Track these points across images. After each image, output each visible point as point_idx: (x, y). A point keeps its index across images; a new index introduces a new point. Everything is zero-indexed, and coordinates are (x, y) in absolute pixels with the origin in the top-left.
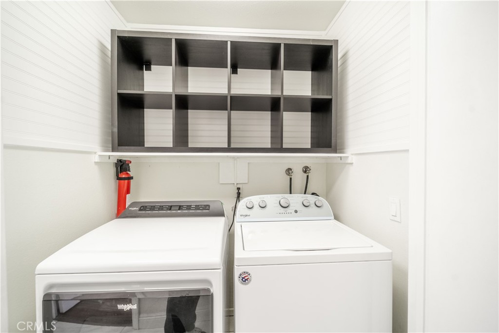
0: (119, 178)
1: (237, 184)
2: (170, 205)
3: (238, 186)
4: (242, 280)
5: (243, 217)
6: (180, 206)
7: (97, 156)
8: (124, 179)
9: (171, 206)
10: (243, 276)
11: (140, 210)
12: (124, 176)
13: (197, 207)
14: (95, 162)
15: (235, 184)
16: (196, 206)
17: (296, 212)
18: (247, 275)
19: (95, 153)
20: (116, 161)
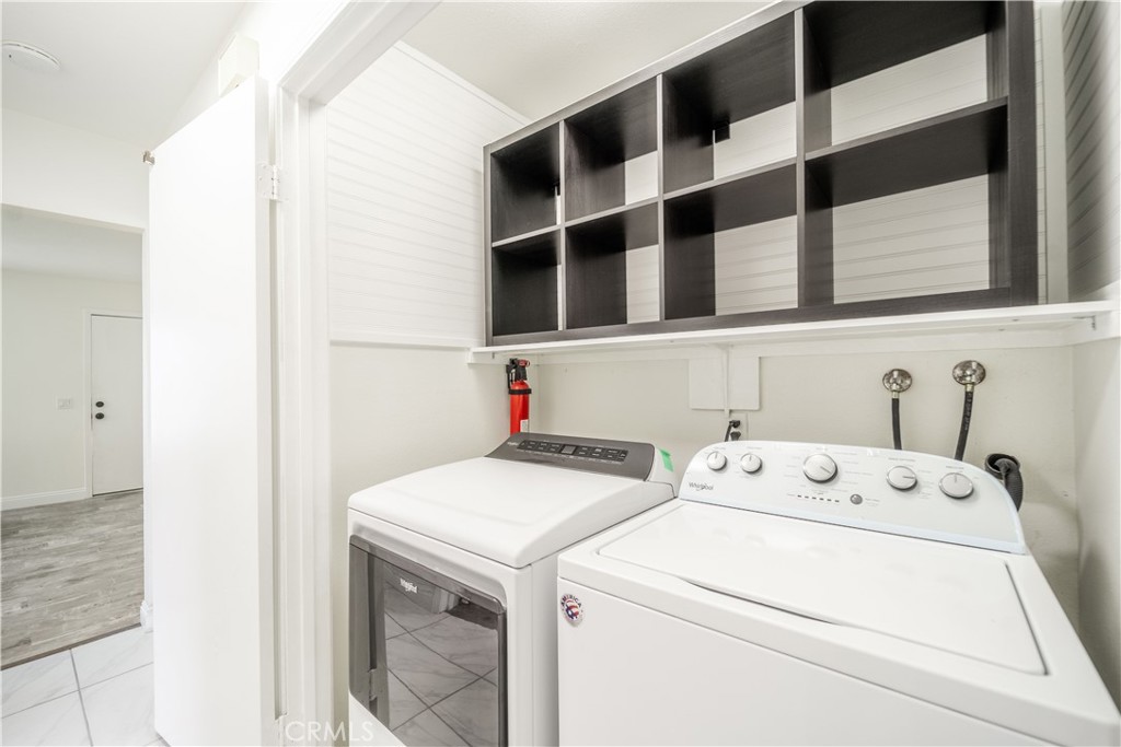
0: (512, 392)
1: (731, 411)
2: (563, 443)
3: (735, 417)
4: (567, 611)
5: (695, 489)
6: (577, 447)
7: (470, 354)
8: (519, 392)
9: (564, 445)
10: (569, 604)
11: (520, 447)
12: (517, 388)
13: (605, 454)
14: (469, 364)
15: (727, 412)
16: (603, 449)
17: (857, 500)
18: (576, 604)
19: (469, 349)
20: (508, 362)
